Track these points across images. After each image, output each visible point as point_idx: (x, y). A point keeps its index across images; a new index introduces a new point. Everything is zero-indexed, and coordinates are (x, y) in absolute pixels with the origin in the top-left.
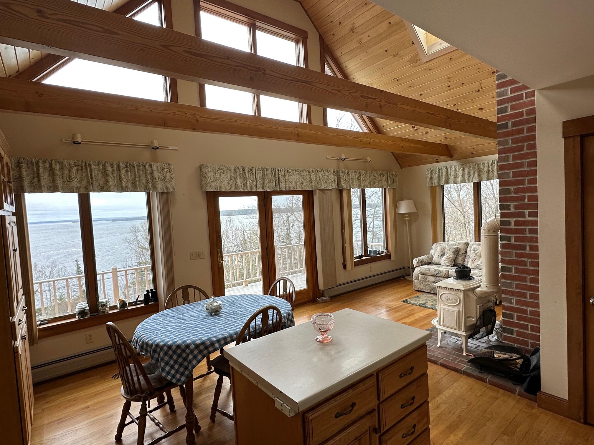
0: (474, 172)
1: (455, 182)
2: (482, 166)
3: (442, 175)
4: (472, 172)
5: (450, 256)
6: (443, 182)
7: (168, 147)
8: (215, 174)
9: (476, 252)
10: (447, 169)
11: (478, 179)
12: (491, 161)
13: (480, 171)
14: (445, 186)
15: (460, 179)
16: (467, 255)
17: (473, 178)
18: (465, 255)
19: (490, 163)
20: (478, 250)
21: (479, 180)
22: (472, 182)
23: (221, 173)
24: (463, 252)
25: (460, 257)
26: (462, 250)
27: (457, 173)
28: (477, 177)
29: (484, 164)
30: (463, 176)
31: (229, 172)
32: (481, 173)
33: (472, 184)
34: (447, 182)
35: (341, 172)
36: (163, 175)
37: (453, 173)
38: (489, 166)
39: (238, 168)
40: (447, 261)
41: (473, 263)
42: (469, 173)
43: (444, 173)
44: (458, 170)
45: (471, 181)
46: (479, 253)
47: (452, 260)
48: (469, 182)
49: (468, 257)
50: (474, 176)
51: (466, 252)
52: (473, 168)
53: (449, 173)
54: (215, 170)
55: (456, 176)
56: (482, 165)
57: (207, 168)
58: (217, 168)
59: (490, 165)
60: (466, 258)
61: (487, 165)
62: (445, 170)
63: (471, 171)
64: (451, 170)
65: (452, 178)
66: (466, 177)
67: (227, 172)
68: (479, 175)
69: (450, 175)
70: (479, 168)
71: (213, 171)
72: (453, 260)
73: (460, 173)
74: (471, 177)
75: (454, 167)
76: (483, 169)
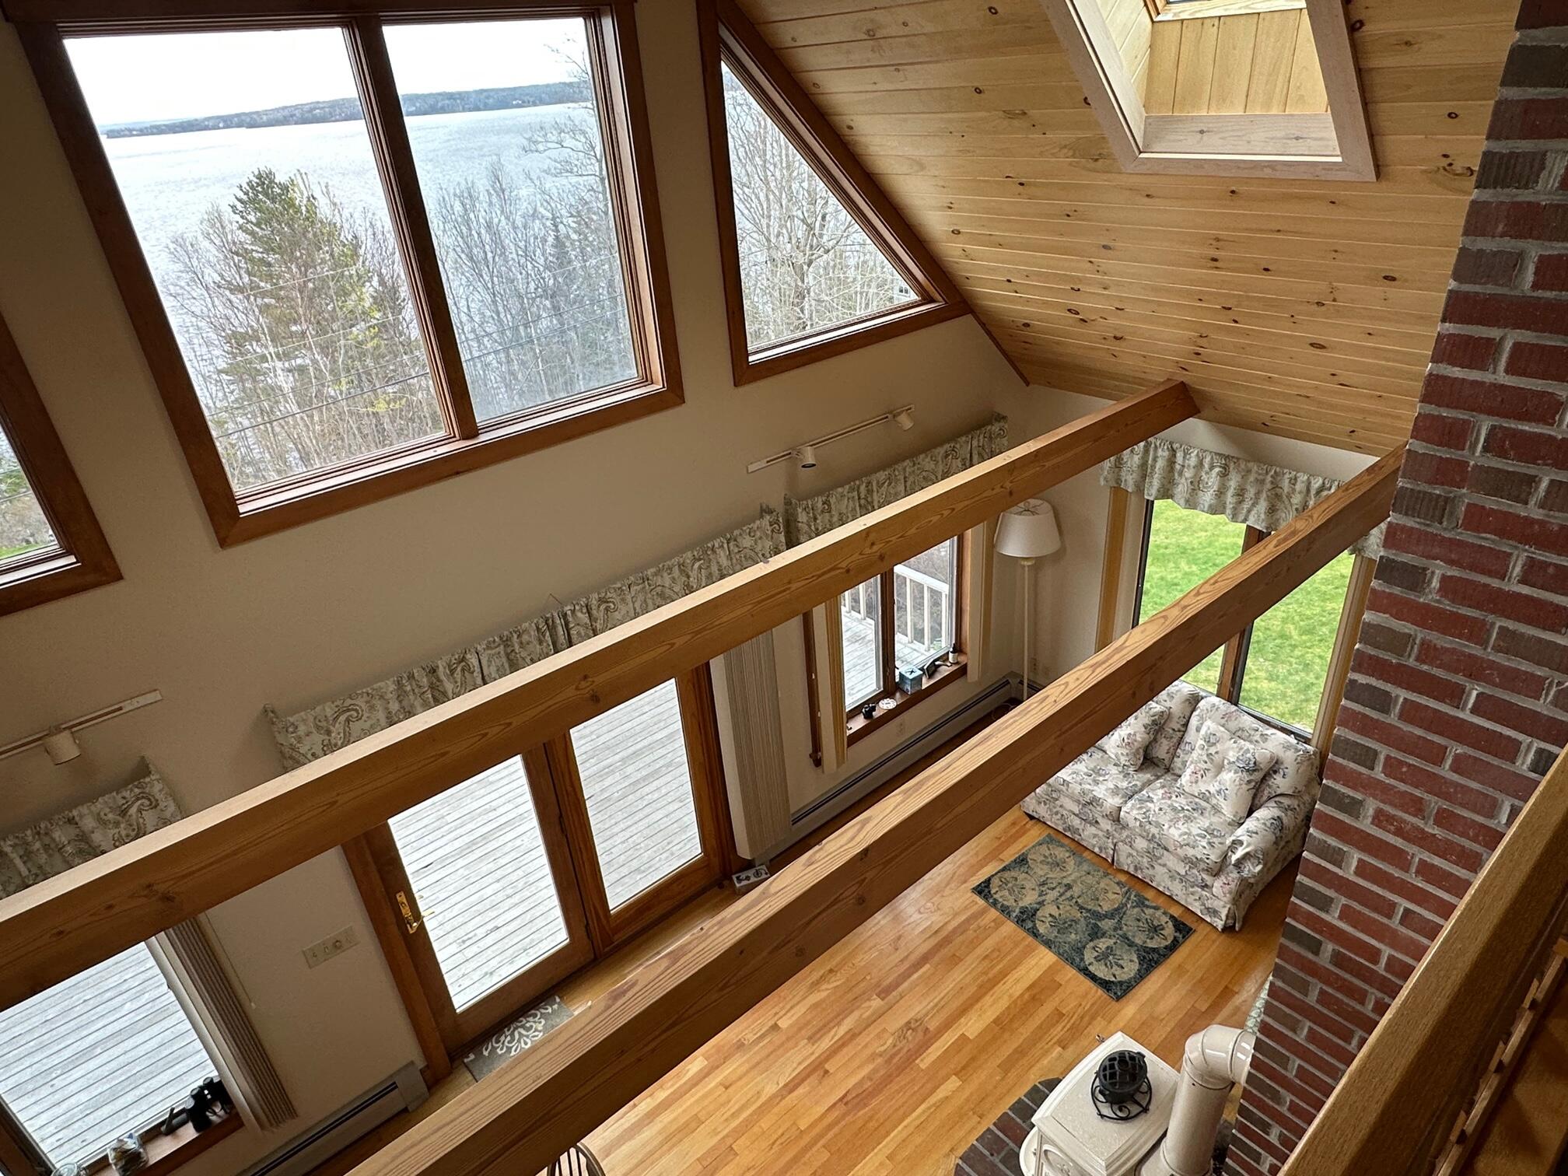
0: (1258, 494)
1: (1191, 503)
2: (1286, 484)
3: (1153, 467)
4: (1251, 492)
5: (1135, 735)
6: (1154, 491)
7: (120, 709)
8: (329, 733)
9: (1212, 750)
10: (1173, 452)
11: (1264, 524)
12: (1321, 481)
13: (1278, 496)
14: (1158, 504)
15: (1207, 497)
16: (1187, 739)
17: (1249, 511)
18: (1179, 734)
19: (1317, 486)
20: (1219, 747)
21: (1267, 528)
22: (1244, 521)
23: (348, 720)
24: (1177, 727)
25: (1163, 740)
26: (1176, 719)
27: (1204, 477)
28: (1263, 516)
29: (1294, 481)
30: (1220, 493)
31: (378, 704)
32: (1279, 505)
33: (1244, 526)
34: (1166, 493)
35: (800, 510)
36: (131, 825)
37: (1188, 474)
38: (1308, 490)
39: (411, 677)
40: (1125, 751)
41: (1196, 782)
42: (1240, 494)
43: (1160, 464)
44: (1207, 466)
45: (1241, 517)
46: (1220, 755)
47: (1138, 750)
48: (1234, 518)
49: (1188, 748)
50: (1253, 505)
51: (1186, 725)
52: (1257, 480)
53: (1178, 467)
54: (324, 724)
55: (1196, 485)
56: (1287, 481)
57: (291, 729)
58: (329, 715)
59: (1313, 492)
60: (1182, 746)
61: (1305, 490)
62: (1166, 454)
63: (1248, 487)
64: (1184, 461)
65: (1182, 488)
66: (1230, 499)
67: (372, 708)
68: (1272, 510)
69: (1181, 473)
70: (1275, 485)
71: (318, 728)
72: (1141, 751)
73: (1212, 479)
74: (1246, 506)
75: (1197, 455)
76: (1289, 497)
